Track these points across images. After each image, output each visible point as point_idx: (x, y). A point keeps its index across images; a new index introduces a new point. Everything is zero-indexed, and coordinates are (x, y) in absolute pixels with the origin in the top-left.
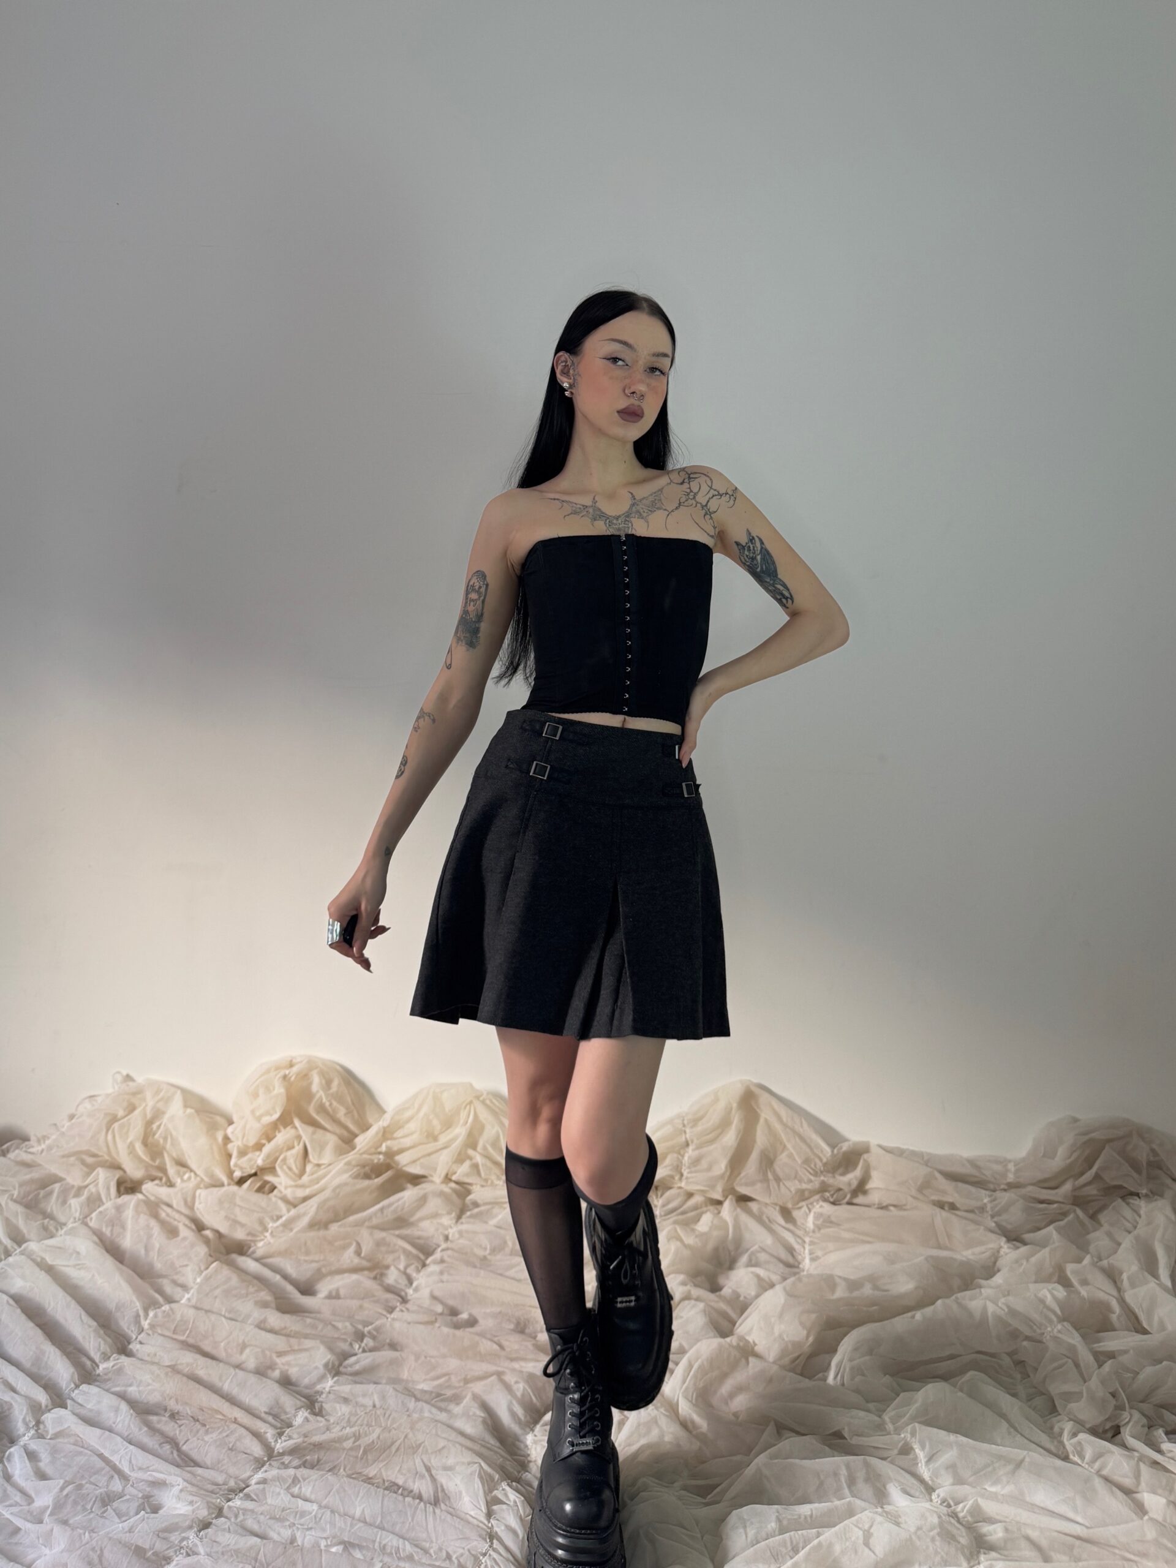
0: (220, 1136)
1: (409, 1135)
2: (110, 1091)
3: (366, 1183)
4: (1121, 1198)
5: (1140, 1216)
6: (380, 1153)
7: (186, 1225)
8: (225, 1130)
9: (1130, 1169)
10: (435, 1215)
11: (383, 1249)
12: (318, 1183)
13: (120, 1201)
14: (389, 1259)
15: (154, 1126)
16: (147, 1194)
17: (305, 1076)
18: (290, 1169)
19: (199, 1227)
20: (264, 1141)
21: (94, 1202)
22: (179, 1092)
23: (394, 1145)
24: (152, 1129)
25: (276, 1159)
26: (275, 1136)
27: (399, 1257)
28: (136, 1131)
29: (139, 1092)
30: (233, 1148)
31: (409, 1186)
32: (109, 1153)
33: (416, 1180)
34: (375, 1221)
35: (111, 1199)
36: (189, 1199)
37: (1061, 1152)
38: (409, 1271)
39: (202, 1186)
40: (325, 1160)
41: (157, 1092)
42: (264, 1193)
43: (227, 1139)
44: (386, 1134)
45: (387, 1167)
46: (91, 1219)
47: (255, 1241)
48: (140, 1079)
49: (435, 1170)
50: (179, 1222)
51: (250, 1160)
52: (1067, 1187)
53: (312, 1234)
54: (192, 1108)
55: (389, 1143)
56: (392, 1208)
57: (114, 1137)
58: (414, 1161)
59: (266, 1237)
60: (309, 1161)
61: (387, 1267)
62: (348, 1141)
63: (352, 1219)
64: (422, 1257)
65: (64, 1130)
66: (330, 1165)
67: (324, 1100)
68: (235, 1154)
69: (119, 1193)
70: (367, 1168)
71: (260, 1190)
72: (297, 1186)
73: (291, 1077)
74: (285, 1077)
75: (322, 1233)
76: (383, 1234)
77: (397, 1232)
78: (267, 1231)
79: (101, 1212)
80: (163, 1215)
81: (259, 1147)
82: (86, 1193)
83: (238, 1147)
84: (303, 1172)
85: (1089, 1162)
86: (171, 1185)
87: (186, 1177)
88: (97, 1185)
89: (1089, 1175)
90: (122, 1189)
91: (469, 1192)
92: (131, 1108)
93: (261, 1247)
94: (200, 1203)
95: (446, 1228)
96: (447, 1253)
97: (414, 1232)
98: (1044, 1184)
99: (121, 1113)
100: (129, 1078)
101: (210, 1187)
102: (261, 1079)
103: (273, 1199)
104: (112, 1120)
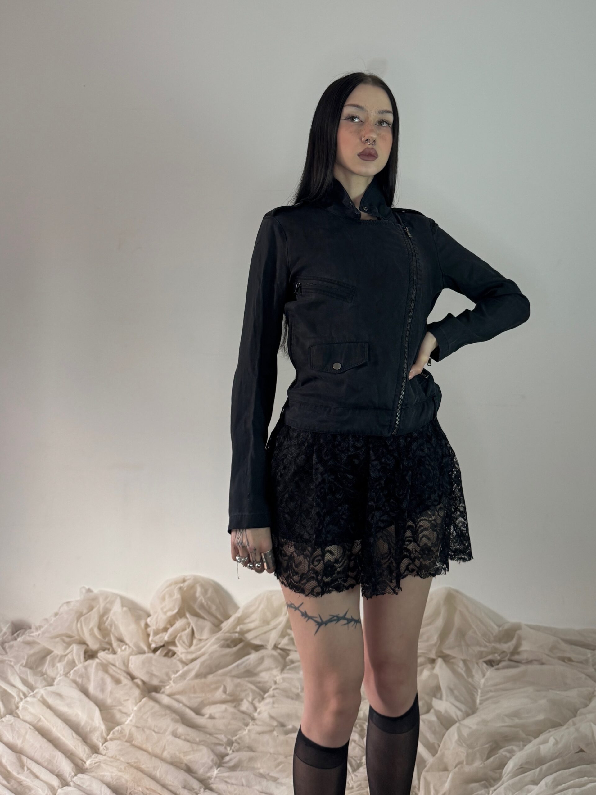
1: (253, 622)
2: (78, 598)
3: (228, 650)
6: (236, 632)
7: (124, 677)
8: (146, 619)
10: (268, 669)
11: (239, 689)
12: (200, 650)
13: (87, 663)
14: (243, 695)
15: (105, 618)
16: (101, 659)
17: (192, 587)
18: (184, 642)
19: (133, 678)
20: (169, 626)
21: (72, 664)
22: (118, 598)
23: (245, 627)
24: (103, 620)
25: (175, 637)
26: (174, 624)
27: (248, 694)
28: (94, 622)
29: (95, 599)
30: (150, 630)
31: (253, 651)
32: (79, 635)
33: (258, 648)
34: (234, 673)
35: (81, 663)
36: (126, 661)
38: (254, 702)
39: (134, 653)
40: (204, 637)
41: (106, 598)
42: (169, 657)
43: (147, 625)
44: (240, 621)
45: (240, 640)
46: (70, 675)
47: (164, 686)
48: (96, 591)
49: (268, 641)
50: (121, 675)
51: (160, 638)
53: (197, 681)
54: (125, 606)
55: (241, 626)
56: (244, 665)
57: (81, 625)
58: (256, 637)
59: (170, 683)
60: (195, 638)
61: (242, 700)
62: (217, 626)
63: (221, 672)
64: (262, 694)
65: (52, 622)
66: (207, 640)
67: (203, 601)
69: (86, 659)
70: (229, 642)
71: (166, 655)
72: (188, 653)
73: (184, 588)
74: (181, 588)
75: (203, 680)
76: (239, 680)
77: (247, 679)
78: (171, 680)
79: (75, 671)
80: (111, 671)
81: (165, 630)
82: (66, 659)
83: (154, 630)
84: (191, 644)
86: (114, 653)
87: (123, 648)
88: (73, 653)
90: (86, 656)
91: (288, 655)
92: (91, 608)
93: (168, 689)
94: (132, 664)
95: (275, 676)
96: (276, 691)
97: (257, 679)
99: (85, 612)
100: (89, 591)
101: (137, 654)
102: (167, 589)
103: (174, 660)
104: (80, 615)
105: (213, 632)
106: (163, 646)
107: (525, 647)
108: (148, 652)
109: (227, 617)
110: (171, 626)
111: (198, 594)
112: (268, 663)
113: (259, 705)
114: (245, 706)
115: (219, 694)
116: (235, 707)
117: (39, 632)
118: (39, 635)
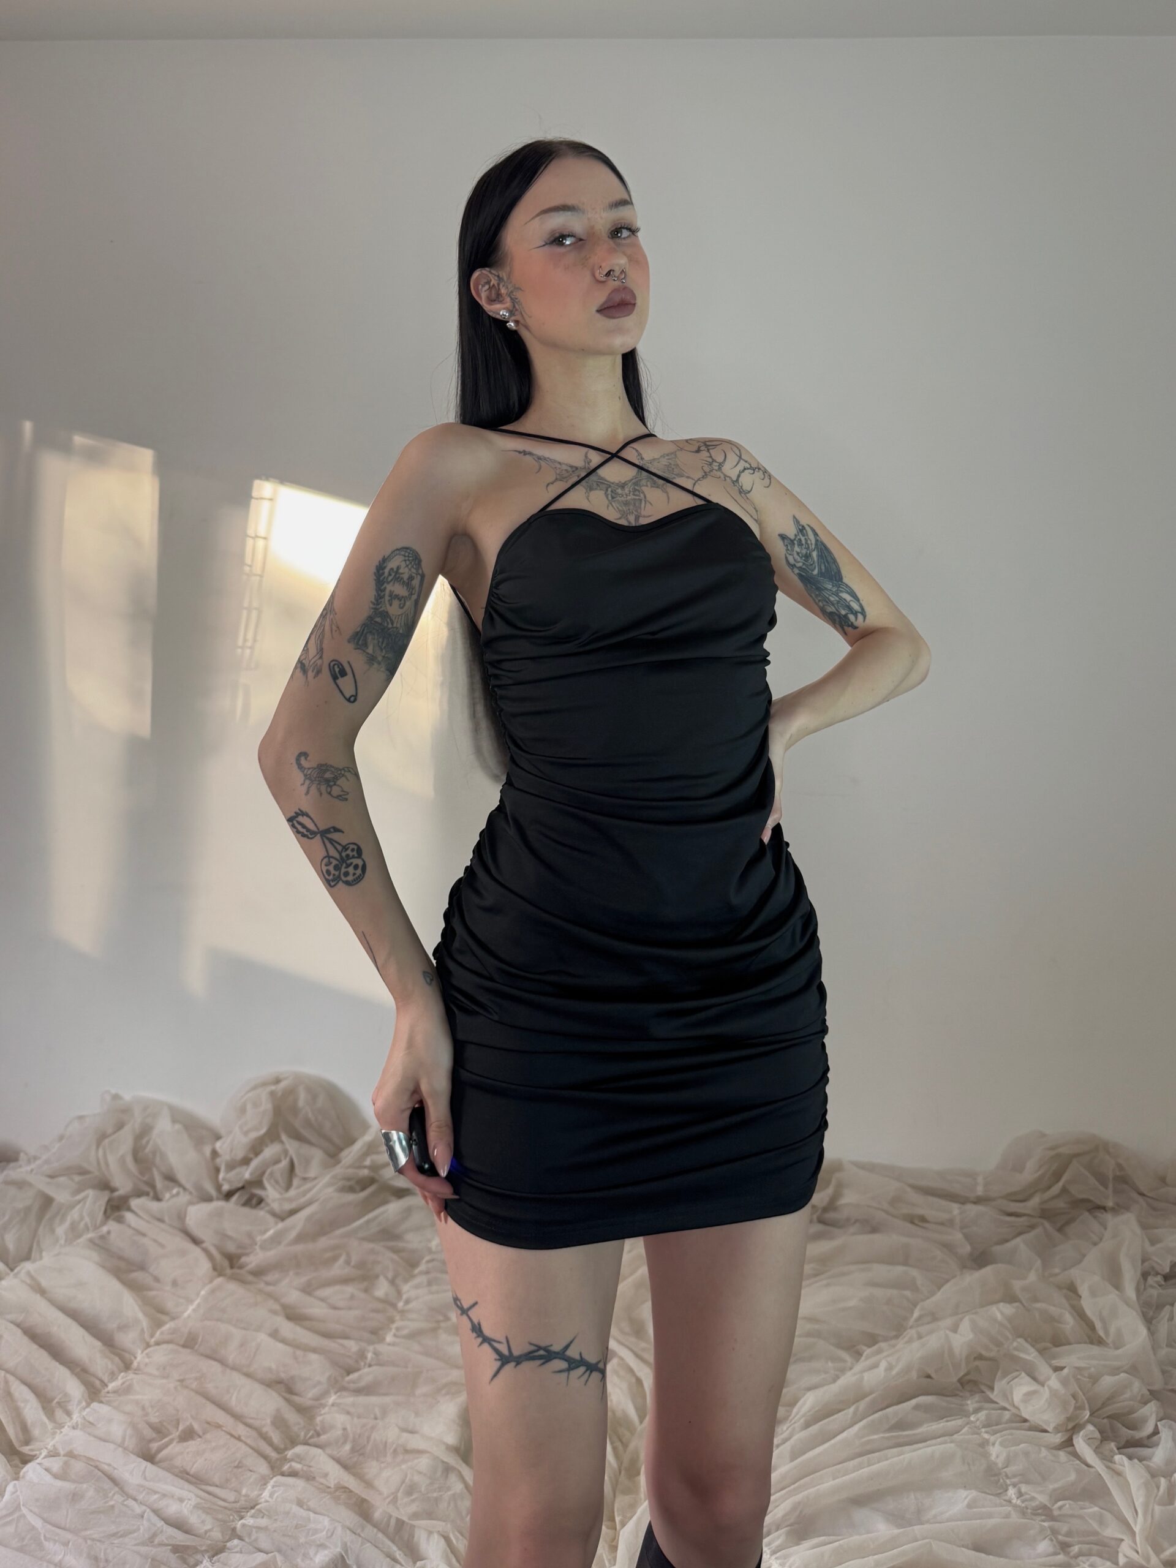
0: (207, 1151)
2: (98, 1111)
3: (351, 1197)
4: (1089, 1211)
5: (1106, 1229)
6: (365, 1167)
8: (214, 1144)
9: (1096, 1183)
10: (419, 1228)
11: (371, 1259)
12: (304, 1196)
14: (378, 1269)
15: (144, 1141)
16: (136, 1211)
17: (291, 1092)
18: (277, 1182)
20: (252, 1156)
22: (167, 1109)
23: (379, 1159)
24: (142, 1143)
25: (263, 1173)
26: (261, 1152)
27: (387, 1268)
28: (125, 1147)
29: (127, 1110)
30: (221, 1162)
31: (393, 1198)
32: (99, 1168)
33: (401, 1193)
34: (363, 1233)
36: (181, 1214)
37: (1031, 1165)
38: (397, 1282)
39: (193, 1201)
40: (312, 1174)
41: (146, 1109)
42: (251, 1206)
43: (215, 1154)
44: (371, 1148)
45: (372, 1181)
47: (245, 1256)
48: (127, 1097)
51: (238, 1174)
52: (1035, 1201)
53: (299, 1248)
54: (178, 1123)
55: (375, 1157)
56: (377, 1220)
57: (104, 1153)
59: (255, 1250)
60: (295, 1175)
61: (376, 1278)
62: (333, 1156)
63: (341, 1230)
64: (409, 1268)
65: (54, 1150)
66: (315, 1178)
67: (310, 1115)
68: (223, 1169)
70: (352, 1183)
71: (247, 1203)
72: (284, 1200)
73: (278, 1092)
74: (272, 1094)
75: (310, 1245)
76: (371, 1246)
77: (385, 1244)
78: (256, 1244)
81: (246, 1161)
83: (227, 1162)
84: (289, 1186)
85: (1057, 1176)
86: (159, 1199)
87: (175, 1191)
89: (1056, 1189)
90: (109, 1208)
92: (121, 1125)
93: (250, 1261)
94: (192, 1218)
95: (430, 1241)
96: (430, 1265)
97: (401, 1244)
98: (1013, 1197)
99: (110, 1131)
100: (116, 1097)
101: (198, 1203)
102: (250, 1094)
103: (261, 1213)
104: (102, 1137)
105: (326, 1166)
106: (243, 1188)
107: (849, 1198)
108: (218, 1199)
109: (352, 1141)
110: (257, 1154)
111: (301, 1103)
112: (417, 1218)
113: (405, 1288)
114: (382, 1289)
115: (338, 1269)
116: (366, 1291)
117: (33, 1166)
118: (32, 1171)
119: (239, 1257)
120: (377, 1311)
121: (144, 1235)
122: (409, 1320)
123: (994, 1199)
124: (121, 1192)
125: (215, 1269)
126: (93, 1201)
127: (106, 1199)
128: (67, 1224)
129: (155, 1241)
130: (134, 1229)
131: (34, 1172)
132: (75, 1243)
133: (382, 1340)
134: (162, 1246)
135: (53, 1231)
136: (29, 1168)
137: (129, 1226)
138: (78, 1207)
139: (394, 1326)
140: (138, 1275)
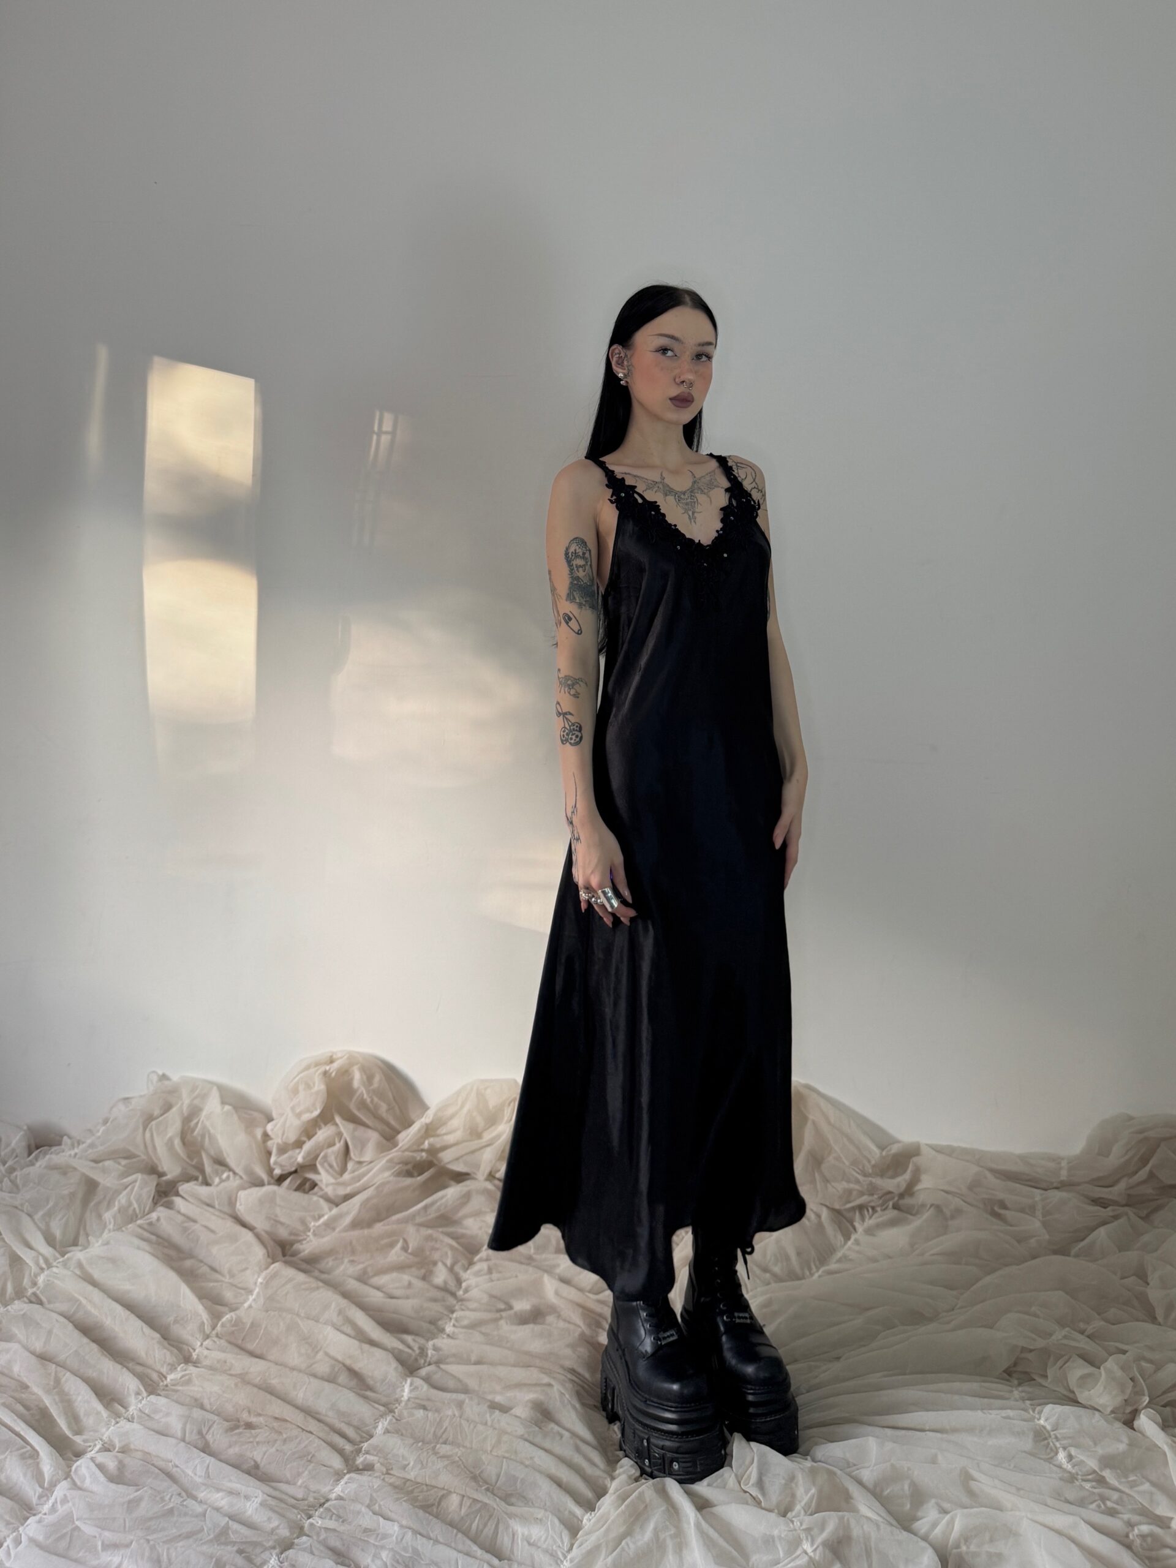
0: (259, 1133)
1: (454, 1132)
2: (145, 1091)
3: (409, 1181)
8: (265, 1126)
10: (477, 1214)
11: (429, 1246)
12: (359, 1180)
14: (436, 1256)
15: (193, 1124)
17: (345, 1072)
18: (331, 1166)
20: (304, 1139)
22: (216, 1089)
23: (437, 1142)
24: (190, 1126)
25: (317, 1157)
26: (316, 1133)
27: (445, 1255)
28: (173, 1130)
29: (174, 1091)
30: (273, 1145)
31: (452, 1183)
32: (146, 1153)
33: (460, 1177)
34: (419, 1220)
36: (232, 1199)
37: (1117, 1149)
38: (456, 1269)
39: (244, 1185)
40: (367, 1158)
41: (194, 1089)
42: (306, 1192)
43: (266, 1136)
44: (429, 1130)
45: (430, 1164)
47: (298, 1242)
48: (175, 1077)
49: (478, 1167)
51: (290, 1158)
52: (1122, 1186)
53: (356, 1233)
54: (229, 1104)
55: (432, 1140)
56: (436, 1206)
57: (152, 1135)
58: (457, 1159)
59: (308, 1236)
60: (350, 1159)
61: (434, 1265)
62: (389, 1139)
63: (398, 1216)
64: (469, 1254)
66: (371, 1162)
67: (365, 1096)
68: (274, 1152)
70: (409, 1167)
71: (299, 1188)
72: (338, 1184)
73: (332, 1073)
74: (325, 1073)
75: (366, 1232)
76: (429, 1231)
81: (299, 1144)
83: (278, 1144)
84: (344, 1169)
86: (209, 1184)
87: (225, 1176)
89: (1143, 1174)
92: (168, 1107)
94: (240, 1204)
98: (1098, 1182)
99: (157, 1112)
100: (164, 1077)
101: (250, 1187)
102: (302, 1075)
103: (314, 1198)
104: (149, 1119)
105: (382, 1149)
106: (295, 1172)
108: (269, 1184)
109: (407, 1124)
110: (310, 1137)
111: (356, 1084)
112: (476, 1203)
113: (464, 1275)
114: (441, 1276)
115: (395, 1255)
116: (424, 1278)
117: (76, 1150)
118: (76, 1154)
119: (292, 1244)
120: (435, 1300)
121: (195, 1221)
122: (468, 1309)
123: (1079, 1184)
124: (169, 1177)
125: (268, 1256)
126: (141, 1187)
127: (155, 1184)
128: (116, 1208)
129: (206, 1227)
130: (184, 1215)
131: (77, 1156)
132: (124, 1229)
133: (442, 1330)
134: (212, 1231)
135: (100, 1216)
136: (72, 1153)
137: (179, 1212)
138: (125, 1193)
139: (454, 1315)
140: (188, 1263)
